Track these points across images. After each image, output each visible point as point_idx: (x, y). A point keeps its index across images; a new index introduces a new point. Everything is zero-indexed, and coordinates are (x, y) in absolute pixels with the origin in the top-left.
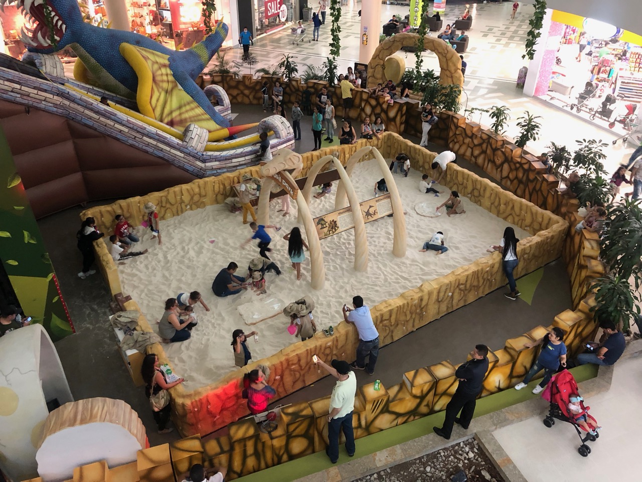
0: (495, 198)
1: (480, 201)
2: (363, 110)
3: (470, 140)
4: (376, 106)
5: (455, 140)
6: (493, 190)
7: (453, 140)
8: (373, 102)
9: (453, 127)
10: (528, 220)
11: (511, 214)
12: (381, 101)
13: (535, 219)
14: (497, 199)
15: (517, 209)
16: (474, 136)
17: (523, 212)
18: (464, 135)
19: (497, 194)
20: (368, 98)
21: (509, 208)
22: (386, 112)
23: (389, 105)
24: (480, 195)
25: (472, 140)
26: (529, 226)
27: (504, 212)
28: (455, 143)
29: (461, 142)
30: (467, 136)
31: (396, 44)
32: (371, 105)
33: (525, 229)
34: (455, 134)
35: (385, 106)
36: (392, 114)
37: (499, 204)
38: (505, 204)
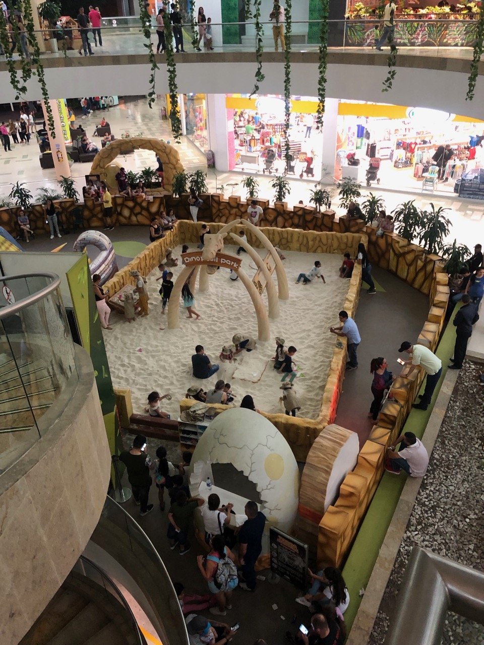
0: (303, 239)
1: (288, 246)
2: (120, 214)
3: (237, 209)
4: (134, 207)
5: (221, 215)
6: (299, 233)
7: (219, 215)
8: (131, 204)
9: (215, 205)
10: (336, 244)
11: (319, 246)
12: (139, 200)
13: (340, 241)
14: (305, 239)
15: (324, 241)
16: (240, 206)
17: (329, 241)
18: (229, 208)
19: (304, 236)
20: (123, 201)
21: (317, 242)
22: (147, 209)
23: (149, 202)
24: (288, 242)
25: (239, 210)
26: (337, 249)
27: (313, 247)
28: (221, 217)
29: (228, 214)
30: (232, 207)
31: (114, 151)
32: (127, 207)
33: (333, 253)
34: (219, 210)
35: (144, 204)
36: (154, 209)
37: (308, 242)
38: (313, 240)
